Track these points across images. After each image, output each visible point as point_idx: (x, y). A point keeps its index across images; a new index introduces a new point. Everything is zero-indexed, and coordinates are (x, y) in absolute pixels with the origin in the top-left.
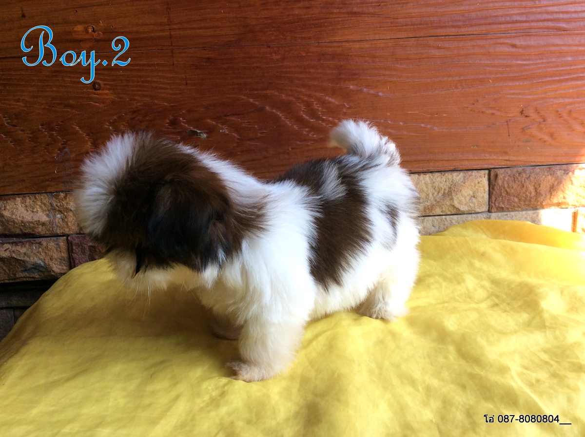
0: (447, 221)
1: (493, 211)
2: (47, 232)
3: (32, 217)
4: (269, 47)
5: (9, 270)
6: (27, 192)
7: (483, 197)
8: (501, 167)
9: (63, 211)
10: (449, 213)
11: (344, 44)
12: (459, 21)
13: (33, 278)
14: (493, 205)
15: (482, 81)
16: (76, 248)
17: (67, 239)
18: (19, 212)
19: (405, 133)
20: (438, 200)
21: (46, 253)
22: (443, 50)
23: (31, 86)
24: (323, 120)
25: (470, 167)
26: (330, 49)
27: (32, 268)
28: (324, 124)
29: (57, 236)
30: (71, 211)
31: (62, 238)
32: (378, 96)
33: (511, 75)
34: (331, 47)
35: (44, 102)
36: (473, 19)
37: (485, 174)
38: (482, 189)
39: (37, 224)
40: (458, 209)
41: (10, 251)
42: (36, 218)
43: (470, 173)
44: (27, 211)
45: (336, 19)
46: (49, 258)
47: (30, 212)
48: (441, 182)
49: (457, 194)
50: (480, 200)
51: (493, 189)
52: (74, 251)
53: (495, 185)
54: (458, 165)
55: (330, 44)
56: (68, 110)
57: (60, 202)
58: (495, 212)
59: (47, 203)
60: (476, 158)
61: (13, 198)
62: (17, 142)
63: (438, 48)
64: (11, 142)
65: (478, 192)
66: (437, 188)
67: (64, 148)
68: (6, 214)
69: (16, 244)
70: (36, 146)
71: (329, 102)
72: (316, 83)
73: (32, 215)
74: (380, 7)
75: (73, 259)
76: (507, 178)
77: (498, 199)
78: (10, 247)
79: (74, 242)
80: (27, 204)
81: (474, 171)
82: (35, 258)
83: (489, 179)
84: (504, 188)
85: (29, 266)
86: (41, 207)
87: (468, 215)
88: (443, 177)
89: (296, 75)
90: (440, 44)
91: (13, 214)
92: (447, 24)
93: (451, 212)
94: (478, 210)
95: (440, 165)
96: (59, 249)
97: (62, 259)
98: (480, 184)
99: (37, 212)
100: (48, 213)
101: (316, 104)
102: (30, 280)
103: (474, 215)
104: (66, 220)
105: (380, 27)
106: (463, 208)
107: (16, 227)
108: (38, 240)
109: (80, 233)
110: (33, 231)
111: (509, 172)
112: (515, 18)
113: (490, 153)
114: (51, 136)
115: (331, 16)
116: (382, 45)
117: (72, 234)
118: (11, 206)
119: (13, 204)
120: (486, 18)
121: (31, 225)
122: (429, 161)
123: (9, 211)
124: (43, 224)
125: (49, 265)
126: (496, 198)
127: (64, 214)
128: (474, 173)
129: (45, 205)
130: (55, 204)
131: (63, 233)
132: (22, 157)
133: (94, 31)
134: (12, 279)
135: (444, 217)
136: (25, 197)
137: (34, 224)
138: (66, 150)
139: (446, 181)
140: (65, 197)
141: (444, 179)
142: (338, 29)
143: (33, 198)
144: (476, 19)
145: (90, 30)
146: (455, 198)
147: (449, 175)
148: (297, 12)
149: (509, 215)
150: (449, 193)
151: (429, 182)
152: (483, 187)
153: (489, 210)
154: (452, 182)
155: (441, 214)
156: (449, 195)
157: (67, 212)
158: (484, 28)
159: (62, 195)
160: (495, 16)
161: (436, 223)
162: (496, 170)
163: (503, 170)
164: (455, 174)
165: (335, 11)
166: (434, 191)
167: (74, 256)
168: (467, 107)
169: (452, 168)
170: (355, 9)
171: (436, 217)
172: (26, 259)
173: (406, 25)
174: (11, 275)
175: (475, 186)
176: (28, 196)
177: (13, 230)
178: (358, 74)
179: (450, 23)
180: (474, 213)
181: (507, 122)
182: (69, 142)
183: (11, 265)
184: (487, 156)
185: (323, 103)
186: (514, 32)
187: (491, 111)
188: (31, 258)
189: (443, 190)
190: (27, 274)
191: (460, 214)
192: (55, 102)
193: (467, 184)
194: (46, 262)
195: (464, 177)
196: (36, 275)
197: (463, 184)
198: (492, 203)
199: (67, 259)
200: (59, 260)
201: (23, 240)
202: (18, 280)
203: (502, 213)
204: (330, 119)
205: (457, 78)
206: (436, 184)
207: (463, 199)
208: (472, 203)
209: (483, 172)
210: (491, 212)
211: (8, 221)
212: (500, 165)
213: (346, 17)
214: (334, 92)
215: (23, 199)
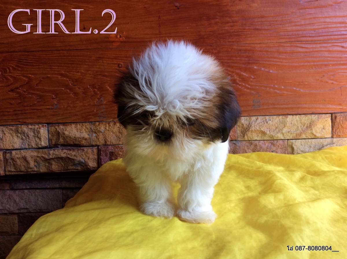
0: (309, 142)
1: (334, 137)
2: (87, 144)
3: (80, 135)
4: (212, 46)
5: (64, 165)
6: (78, 121)
7: (329, 129)
8: (338, 112)
9: (97, 132)
10: (310, 138)
11: (251, 45)
12: (313, 34)
13: (77, 169)
14: (334, 133)
15: (326, 65)
16: (103, 153)
17: (98, 148)
18: (73, 132)
19: (285, 92)
20: (304, 130)
21: (86, 155)
22: (304, 49)
23: (85, 65)
24: (240, 85)
25: (321, 112)
26: (244, 48)
27: (78, 164)
28: (240, 87)
29: (93, 146)
30: (101, 132)
31: (95, 147)
32: (270, 72)
33: (342, 62)
34: (244, 46)
35: (91, 73)
36: (320, 33)
37: (329, 116)
38: (328, 124)
39: (83, 139)
40: (315, 136)
41: (66, 154)
42: (82, 136)
43: (321, 115)
44: (78, 132)
45: (247, 32)
46: (87, 158)
47: (79, 132)
48: (305, 120)
49: (314, 127)
50: (327, 131)
51: (334, 124)
52: (101, 155)
53: (335, 122)
54: (314, 111)
55: (244, 45)
56: (104, 78)
57: (96, 127)
58: (335, 138)
59: (89, 128)
60: (324, 107)
61: (70, 125)
62: (76, 94)
63: (302, 47)
64: (72, 94)
65: (326, 126)
66: (303, 124)
67: (100, 98)
68: (67, 133)
69: (70, 150)
70: (86, 97)
71: (243, 75)
72: (236, 65)
73: (80, 134)
74: (270, 26)
75: (100, 159)
76: (341, 119)
77: (337, 130)
78: (67, 152)
79: (102, 149)
80: (78, 128)
81: (323, 114)
82: (80, 158)
83: (332, 119)
84: (340, 124)
85: (76, 162)
86: (85, 130)
87: (320, 139)
88: (306, 117)
89: (225, 61)
90: (303, 46)
91: (70, 133)
92: (306, 35)
93: (311, 137)
94: (326, 136)
95: (305, 111)
96: (93, 153)
97: (94, 159)
98: (327, 122)
99: (83, 132)
100: (88, 133)
101: (236, 76)
102: (75, 171)
103: (324, 139)
104: (98, 137)
105: (271, 37)
106: (318, 135)
107: (71, 140)
108: (82, 148)
109: (105, 145)
110: (80, 143)
111: (343, 115)
112: (343, 33)
113: (332, 104)
114: (94, 91)
115: (244, 30)
116: (272, 45)
117: (101, 145)
118: (69, 129)
119: (70, 128)
120: (328, 32)
121: (80, 139)
122: (298, 108)
123: (68, 131)
124: (86, 139)
125: (87, 162)
126: (336, 130)
127: (97, 134)
128: (323, 115)
129: (87, 128)
130: (93, 128)
131: (96, 144)
132: (78, 102)
133: (120, 37)
134: (65, 170)
135: (307, 140)
136: (77, 124)
137: (81, 139)
138: (102, 99)
139: (308, 119)
140: (99, 125)
141: (307, 118)
142: (248, 37)
143: (81, 125)
144: (322, 33)
145: (118, 36)
146: (313, 129)
147: (309, 116)
148: (226, 28)
149: (343, 140)
150: (310, 126)
151: (299, 120)
152: (329, 123)
153: (332, 136)
154: (311, 120)
155: (306, 138)
156: (310, 127)
157: (99, 133)
158: (326, 38)
159: (97, 123)
160: (332, 32)
161: (303, 143)
162: (335, 114)
163: (339, 114)
164: (313, 116)
165: (247, 28)
166: (301, 125)
167: (101, 158)
168: (319, 79)
169: (311, 112)
170: (258, 27)
171: (303, 140)
172: (75, 158)
173: (285, 36)
174: (66, 168)
175: (324, 123)
176: (79, 124)
177: (69, 142)
178: (259, 61)
179: (308, 35)
180: (324, 138)
181: (340, 87)
182: (103, 95)
183: (66, 162)
184: (330, 106)
185: (240, 75)
186: (342, 40)
187: (331, 82)
188: (78, 158)
189: (306, 124)
190: (74, 167)
191: (316, 139)
192: (97, 73)
193: (319, 121)
194: (86, 160)
195: (318, 117)
196: (79, 168)
197: (317, 121)
198: (334, 132)
199: (96, 159)
200: (93, 160)
201: (74, 148)
202: (68, 171)
203: (340, 139)
204: (244, 84)
205: (313, 64)
206: (303, 121)
207: (318, 129)
208: (323, 132)
209: (328, 115)
210: (333, 138)
211: (67, 137)
212: (337, 111)
213: (252, 31)
214: (246, 70)
215: (76, 125)
